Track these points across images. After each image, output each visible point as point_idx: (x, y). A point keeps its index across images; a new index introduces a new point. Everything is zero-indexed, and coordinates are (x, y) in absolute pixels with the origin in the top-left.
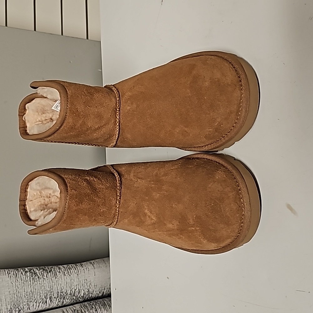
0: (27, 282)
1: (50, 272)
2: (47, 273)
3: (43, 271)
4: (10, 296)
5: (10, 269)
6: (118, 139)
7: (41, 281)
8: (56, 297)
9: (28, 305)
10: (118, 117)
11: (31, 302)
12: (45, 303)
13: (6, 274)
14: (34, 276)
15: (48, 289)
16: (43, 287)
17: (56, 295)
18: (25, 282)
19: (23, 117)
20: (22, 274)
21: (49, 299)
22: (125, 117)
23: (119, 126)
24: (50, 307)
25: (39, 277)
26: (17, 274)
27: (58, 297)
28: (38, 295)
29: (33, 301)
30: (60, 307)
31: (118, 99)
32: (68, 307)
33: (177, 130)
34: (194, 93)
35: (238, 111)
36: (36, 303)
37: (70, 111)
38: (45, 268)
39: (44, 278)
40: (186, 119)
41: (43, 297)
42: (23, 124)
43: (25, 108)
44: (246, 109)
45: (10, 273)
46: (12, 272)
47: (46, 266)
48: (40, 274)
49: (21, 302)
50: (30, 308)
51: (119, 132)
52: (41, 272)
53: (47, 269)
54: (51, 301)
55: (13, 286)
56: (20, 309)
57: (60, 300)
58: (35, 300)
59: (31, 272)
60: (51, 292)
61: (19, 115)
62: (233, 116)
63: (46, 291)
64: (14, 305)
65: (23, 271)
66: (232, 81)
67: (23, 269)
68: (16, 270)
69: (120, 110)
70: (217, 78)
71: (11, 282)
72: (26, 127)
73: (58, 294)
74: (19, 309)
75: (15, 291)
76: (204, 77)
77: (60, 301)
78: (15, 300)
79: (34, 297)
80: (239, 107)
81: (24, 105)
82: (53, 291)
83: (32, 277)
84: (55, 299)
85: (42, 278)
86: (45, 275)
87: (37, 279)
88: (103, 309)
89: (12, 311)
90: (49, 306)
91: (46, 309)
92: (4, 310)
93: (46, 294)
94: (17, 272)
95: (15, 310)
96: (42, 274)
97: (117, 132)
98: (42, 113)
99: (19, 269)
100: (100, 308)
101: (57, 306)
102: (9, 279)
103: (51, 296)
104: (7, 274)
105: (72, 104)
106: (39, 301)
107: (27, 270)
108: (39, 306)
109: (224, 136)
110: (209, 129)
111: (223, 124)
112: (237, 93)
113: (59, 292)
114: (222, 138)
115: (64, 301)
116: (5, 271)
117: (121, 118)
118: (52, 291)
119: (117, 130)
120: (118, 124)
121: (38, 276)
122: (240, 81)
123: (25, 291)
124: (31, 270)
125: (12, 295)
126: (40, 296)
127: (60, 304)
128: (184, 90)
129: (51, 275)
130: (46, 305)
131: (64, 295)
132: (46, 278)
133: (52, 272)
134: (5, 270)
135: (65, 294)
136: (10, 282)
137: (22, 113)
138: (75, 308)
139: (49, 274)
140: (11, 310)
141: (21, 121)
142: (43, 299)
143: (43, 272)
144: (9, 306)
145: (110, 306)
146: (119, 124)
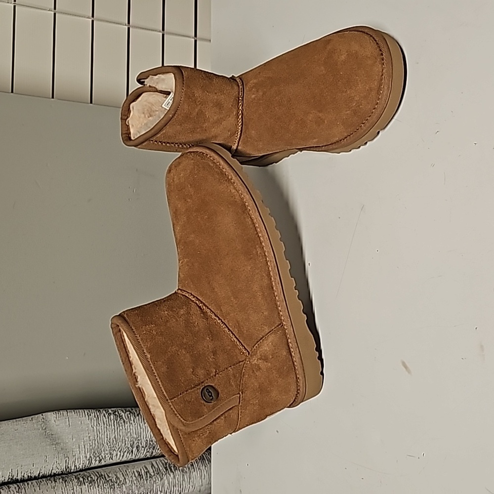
0: (110, 426)
1: (138, 415)
2: (135, 416)
3: (129, 414)
4: (90, 442)
5: (90, 410)
6: (240, 137)
7: (127, 426)
8: (144, 446)
9: (111, 454)
10: (240, 108)
11: (114, 451)
12: (131, 453)
13: (85, 415)
14: (119, 419)
15: (135, 436)
16: (129, 433)
17: (144, 444)
18: (108, 427)
19: (126, 121)
20: (105, 416)
21: (135, 448)
22: (249, 108)
23: (242, 120)
24: (137, 458)
25: (124, 422)
26: (99, 416)
27: (146, 446)
28: (123, 443)
29: (117, 450)
30: (148, 459)
31: (241, 87)
32: (158, 459)
33: (310, 117)
34: (329, 70)
35: (379, 89)
36: (120, 452)
37: (185, 94)
38: (132, 410)
39: (131, 422)
40: (320, 101)
41: (129, 446)
42: (127, 129)
43: (129, 108)
44: (389, 86)
45: (90, 415)
46: (93, 413)
47: (133, 408)
48: (126, 418)
49: (102, 450)
50: (113, 458)
51: (242, 128)
52: (127, 415)
53: (135, 412)
54: (138, 450)
55: (93, 431)
56: (101, 458)
57: (148, 450)
58: (119, 448)
59: (115, 415)
60: (139, 440)
61: (121, 119)
62: (374, 93)
63: (132, 439)
64: (94, 454)
65: (107, 413)
66: (372, 53)
67: (105, 411)
68: (97, 412)
69: (243, 100)
70: (355, 50)
71: (92, 426)
72: (130, 133)
73: (147, 443)
74: (99, 458)
75: (96, 437)
76: (340, 50)
77: (148, 452)
78: (96, 447)
79: (118, 446)
80: (381, 85)
81: (128, 105)
82: (141, 439)
83: (116, 420)
84: (143, 449)
85: (128, 422)
86: (132, 419)
87: (123, 423)
88: (200, 464)
89: (92, 460)
90: (135, 457)
91: (131, 460)
92: (83, 458)
93: (132, 443)
94: (98, 414)
95: (95, 460)
96: (128, 417)
97: (240, 128)
98: (149, 115)
99: (101, 410)
100: (196, 462)
101: (145, 457)
102: (89, 422)
103: (138, 445)
104: (87, 416)
105: (188, 87)
106: (124, 450)
107: (110, 411)
108: (123, 456)
109: (364, 122)
110: (346, 111)
111: (363, 104)
112: (378, 68)
113: (148, 440)
114: (362, 125)
115: (154, 451)
116: (84, 412)
117: (244, 110)
118: (139, 438)
119: (239, 125)
120: (240, 117)
121: (123, 419)
122: (382, 54)
123: (107, 437)
124: (116, 412)
125: (92, 441)
126: (125, 444)
127: (148, 455)
128: (317, 68)
129: (139, 419)
130: (132, 456)
131: (153, 444)
132: (133, 423)
133: (141, 415)
134: (85, 410)
135: (155, 443)
136: (90, 426)
137: (125, 116)
138: (166, 461)
139: (137, 418)
140: (90, 459)
141: (124, 126)
142: (128, 448)
143: (129, 416)
144: (89, 454)
145: (210, 461)
146: (242, 117)
